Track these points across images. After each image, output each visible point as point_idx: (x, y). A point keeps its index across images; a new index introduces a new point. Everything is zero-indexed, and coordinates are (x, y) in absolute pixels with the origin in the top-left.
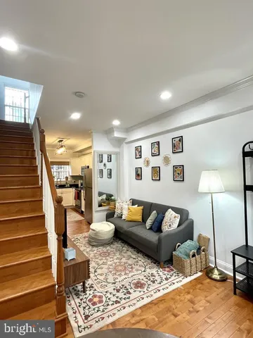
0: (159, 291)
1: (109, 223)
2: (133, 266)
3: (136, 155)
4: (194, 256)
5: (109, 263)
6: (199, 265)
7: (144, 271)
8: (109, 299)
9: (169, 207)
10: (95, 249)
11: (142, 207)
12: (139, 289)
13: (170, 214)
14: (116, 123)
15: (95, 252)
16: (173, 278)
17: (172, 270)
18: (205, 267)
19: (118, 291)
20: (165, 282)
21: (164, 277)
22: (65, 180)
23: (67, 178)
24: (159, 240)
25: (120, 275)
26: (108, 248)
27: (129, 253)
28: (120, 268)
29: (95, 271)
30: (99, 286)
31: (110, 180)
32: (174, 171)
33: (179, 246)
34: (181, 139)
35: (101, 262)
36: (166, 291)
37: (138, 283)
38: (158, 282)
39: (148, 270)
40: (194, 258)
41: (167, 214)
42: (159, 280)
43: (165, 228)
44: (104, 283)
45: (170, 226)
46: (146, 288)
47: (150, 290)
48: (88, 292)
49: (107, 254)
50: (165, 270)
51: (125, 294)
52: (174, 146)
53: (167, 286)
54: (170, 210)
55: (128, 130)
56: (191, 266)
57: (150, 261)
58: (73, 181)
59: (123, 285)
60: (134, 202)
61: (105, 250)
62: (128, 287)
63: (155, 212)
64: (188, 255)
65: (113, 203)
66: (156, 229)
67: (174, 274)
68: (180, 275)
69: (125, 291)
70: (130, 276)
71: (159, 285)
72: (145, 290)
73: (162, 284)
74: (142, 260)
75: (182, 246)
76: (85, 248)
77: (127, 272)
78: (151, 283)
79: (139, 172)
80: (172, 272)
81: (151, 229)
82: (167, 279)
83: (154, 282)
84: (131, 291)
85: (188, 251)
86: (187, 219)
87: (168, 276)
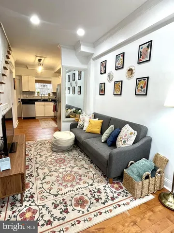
0: (101, 213)
1: (71, 133)
2: (82, 177)
3: (101, 71)
4: (147, 177)
5: (61, 170)
6: (152, 187)
7: (92, 185)
8: (42, 217)
9: (127, 123)
10: (55, 154)
11: (101, 121)
12: (79, 208)
13: (127, 130)
14: (81, 32)
15: (53, 157)
16: (120, 198)
17: (121, 188)
18: (158, 189)
19: (56, 206)
20: (110, 202)
21: (111, 195)
22: (48, 96)
23: (49, 94)
24: (110, 156)
25: (66, 186)
26: (66, 155)
27: (83, 162)
28: (69, 178)
29: (44, 178)
30: (40, 196)
31: (79, 96)
32: (137, 84)
33: (132, 163)
34: (150, 44)
35: (53, 169)
36: (109, 216)
37: (81, 199)
38: (103, 201)
39: (96, 184)
40: (147, 180)
41: (123, 129)
42: (104, 199)
43: (119, 144)
44: (46, 194)
45: (125, 142)
46: (86, 208)
47: (91, 210)
48: (25, 203)
49: (63, 161)
50: (113, 187)
51: (61, 213)
52: (140, 55)
53: (111, 208)
54: (127, 126)
55: (95, 44)
56: (142, 188)
57: (100, 173)
58: (54, 97)
59: (63, 200)
60: (96, 116)
61: (63, 156)
62: (69, 203)
63: (112, 126)
64: (141, 177)
65: (78, 115)
66: (110, 143)
67: (123, 193)
68: (129, 195)
69: (63, 208)
70: (75, 189)
71: (103, 206)
72: (85, 210)
73: (106, 204)
74: (93, 172)
75: (136, 164)
76: (46, 153)
77: (74, 183)
78: (95, 201)
79: (103, 88)
80: (121, 190)
81: (105, 142)
82: (113, 199)
83: (97, 200)
84: (70, 209)
85: (141, 172)
86: (145, 136)
87: (115, 195)
